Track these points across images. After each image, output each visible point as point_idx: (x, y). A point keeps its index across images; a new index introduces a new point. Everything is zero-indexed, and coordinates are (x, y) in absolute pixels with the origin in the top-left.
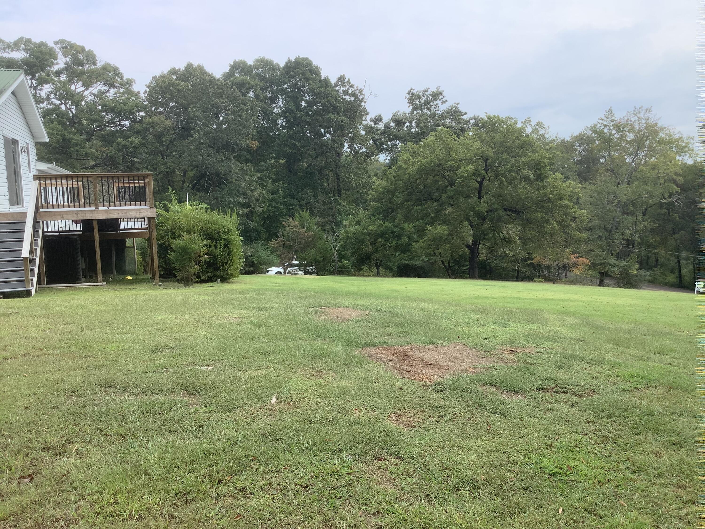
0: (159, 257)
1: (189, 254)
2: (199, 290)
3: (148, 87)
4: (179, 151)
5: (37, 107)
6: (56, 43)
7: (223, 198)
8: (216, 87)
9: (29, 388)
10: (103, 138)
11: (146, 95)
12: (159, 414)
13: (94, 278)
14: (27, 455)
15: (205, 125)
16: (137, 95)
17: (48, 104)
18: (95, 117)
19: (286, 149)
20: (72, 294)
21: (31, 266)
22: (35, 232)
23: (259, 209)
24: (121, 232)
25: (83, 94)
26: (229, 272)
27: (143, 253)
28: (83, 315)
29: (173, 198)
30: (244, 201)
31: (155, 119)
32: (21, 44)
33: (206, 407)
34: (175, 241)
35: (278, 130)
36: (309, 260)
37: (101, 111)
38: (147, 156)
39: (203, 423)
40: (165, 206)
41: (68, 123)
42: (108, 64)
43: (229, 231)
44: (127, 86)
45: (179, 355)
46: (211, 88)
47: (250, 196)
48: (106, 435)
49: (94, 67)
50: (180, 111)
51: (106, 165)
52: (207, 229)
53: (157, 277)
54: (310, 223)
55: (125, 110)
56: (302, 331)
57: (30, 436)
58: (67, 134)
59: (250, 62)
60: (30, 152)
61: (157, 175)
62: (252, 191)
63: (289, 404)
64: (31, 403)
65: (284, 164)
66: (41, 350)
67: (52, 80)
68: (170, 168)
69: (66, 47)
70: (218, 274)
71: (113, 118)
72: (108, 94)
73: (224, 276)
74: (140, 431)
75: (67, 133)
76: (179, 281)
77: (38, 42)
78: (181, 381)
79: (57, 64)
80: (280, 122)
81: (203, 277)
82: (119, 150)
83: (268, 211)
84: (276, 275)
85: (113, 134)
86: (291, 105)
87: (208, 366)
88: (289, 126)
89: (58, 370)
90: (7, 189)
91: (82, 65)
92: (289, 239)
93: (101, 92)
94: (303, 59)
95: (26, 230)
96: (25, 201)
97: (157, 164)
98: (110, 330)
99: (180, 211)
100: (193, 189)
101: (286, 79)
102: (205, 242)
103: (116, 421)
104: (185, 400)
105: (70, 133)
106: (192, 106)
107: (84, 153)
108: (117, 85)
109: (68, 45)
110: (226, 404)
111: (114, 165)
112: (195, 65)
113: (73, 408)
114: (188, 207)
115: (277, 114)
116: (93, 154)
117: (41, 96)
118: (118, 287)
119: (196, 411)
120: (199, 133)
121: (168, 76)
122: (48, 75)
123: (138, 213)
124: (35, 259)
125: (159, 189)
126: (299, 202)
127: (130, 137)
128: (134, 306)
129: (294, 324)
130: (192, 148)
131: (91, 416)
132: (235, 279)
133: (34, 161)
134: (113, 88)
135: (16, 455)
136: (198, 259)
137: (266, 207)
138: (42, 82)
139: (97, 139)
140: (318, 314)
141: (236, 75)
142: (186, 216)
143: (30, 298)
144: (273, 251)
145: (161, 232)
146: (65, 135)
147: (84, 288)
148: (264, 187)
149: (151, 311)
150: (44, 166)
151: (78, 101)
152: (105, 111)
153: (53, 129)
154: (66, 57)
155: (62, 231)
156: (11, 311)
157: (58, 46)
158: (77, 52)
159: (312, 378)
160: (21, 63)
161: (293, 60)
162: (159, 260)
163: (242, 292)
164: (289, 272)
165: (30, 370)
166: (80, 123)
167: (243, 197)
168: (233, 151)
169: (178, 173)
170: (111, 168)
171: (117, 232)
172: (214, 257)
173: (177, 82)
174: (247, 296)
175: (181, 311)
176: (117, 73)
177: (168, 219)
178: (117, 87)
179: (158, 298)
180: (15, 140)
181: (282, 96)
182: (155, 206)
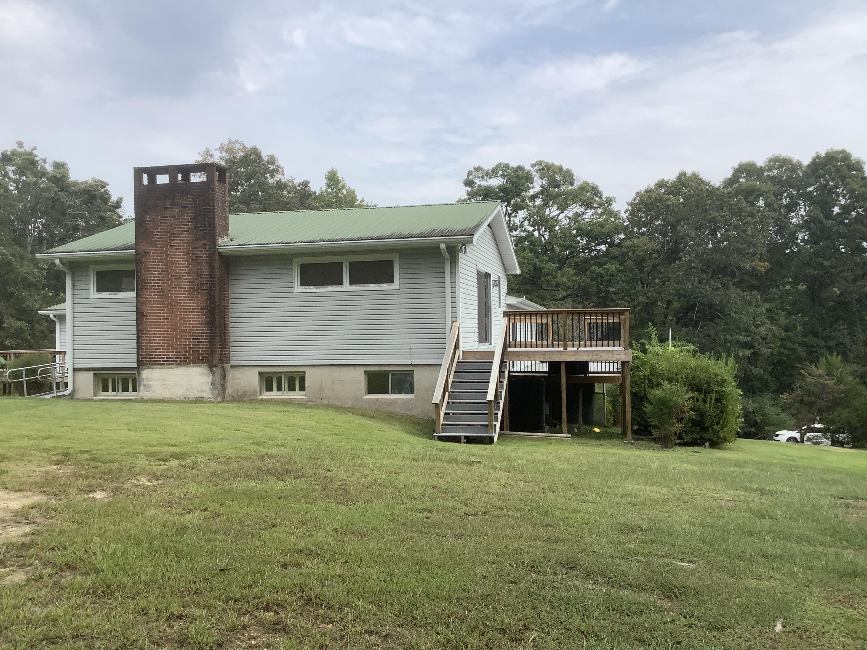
0: (632, 408)
1: (670, 408)
2: (679, 455)
3: (630, 204)
4: (663, 278)
5: (511, 235)
6: (533, 165)
7: (717, 335)
8: (714, 198)
9: (488, 554)
10: (576, 266)
11: (627, 214)
12: (628, 615)
13: (558, 426)
14: (483, 634)
15: (698, 245)
16: (616, 215)
17: (521, 232)
18: (568, 243)
19: (809, 271)
20: (534, 445)
21: (495, 410)
22: (501, 372)
23: (766, 351)
24: (590, 375)
25: (557, 218)
26: (721, 435)
27: (614, 401)
28: (546, 472)
29: (653, 336)
30: (746, 339)
31: (636, 241)
32: (499, 170)
33: (686, 618)
34: (652, 391)
35: (797, 245)
36: (838, 424)
37: (576, 236)
38: (624, 285)
39: (681, 639)
40: (643, 345)
41: (540, 251)
42: (587, 183)
43: (724, 381)
44: (606, 205)
45: (653, 541)
46: (708, 200)
47: (754, 333)
48: (565, 628)
49: (570, 187)
50: (667, 230)
51: (577, 296)
52: (694, 377)
53: (629, 433)
54: (842, 372)
55: (602, 233)
56: (824, 532)
57: (487, 612)
58: (538, 263)
59: (761, 162)
60: (501, 286)
61: (635, 307)
62: (757, 326)
63: (801, 637)
64: (490, 572)
65: (804, 292)
66: (501, 509)
67: (527, 205)
68: (650, 299)
69: (543, 169)
70: (706, 436)
71: (588, 243)
72: (584, 216)
73: (715, 439)
74: (604, 633)
75: (539, 261)
76: (655, 440)
77: (515, 166)
78: (655, 577)
79: (533, 187)
80: (800, 236)
81: (687, 438)
82: (592, 279)
83: (779, 354)
84: (789, 444)
85: (587, 261)
86: (818, 213)
87: (690, 562)
88: (814, 240)
89: (517, 537)
90: (477, 326)
91: (558, 186)
92: (810, 393)
93: (577, 215)
94: (837, 152)
95: (492, 371)
96: (493, 338)
97: (635, 294)
98: (574, 495)
99: (661, 353)
100: (677, 323)
101: (812, 180)
102: (691, 394)
103: (577, 613)
104: (659, 602)
105: (541, 261)
106: (682, 223)
107: (554, 283)
108: (595, 205)
109: (546, 166)
110: (712, 620)
111: (586, 296)
112: (689, 173)
113: (532, 587)
114: (671, 348)
115: (796, 226)
116: (563, 284)
117: (514, 224)
118: (584, 441)
119: (673, 621)
120: (689, 256)
121: (655, 190)
122: (524, 200)
123: (611, 356)
124: (499, 403)
125: (636, 325)
126: (826, 342)
127: (605, 264)
128: (601, 469)
129: (813, 521)
130: (681, 273)
131: (550, 601)
132: (730, 445)
133: (505, 294)
134: (591, 209)
135: (472, 631)
136: (681, 415)
137: (777, 349)
138: (517, 208)
139: (569, 267)
140: (851, 510)
141: (741, 180)
142: (667, 360)
143: (492, 446)
144: (785, 408)
145: (637, 379)
146: (536, 264)
147: (547, 439)
148: (773, 321)
149: (621, 477)
150: (513, 300)
151: (552, 226)
152: (580, 236)
153: (524, 258)
154: (542, 180)
155: (528, 372)
156: (473, 459)
157: (535, 168)
158: (554, 173)
159: (837, 605)
160: (497, 190)
161: (823, 155)
162: (632, 413)
163: (738, 464)
164: (809, 440)
165: (490, 533)
166: (553, 250)
167: (744, 334)
168: (734, 276)
169: (660, 304)
170: (583, 299)
171: (585, 375)
172: (702, 414)
173: (665, 197)
174: (745, 470)
175: (657, 482)
176: (595, 191)
177: (644, 363)
178: (595, 208)
179: (629, 461)
180: (488, 273)
181: (803, 201)
182: (631, 347)
